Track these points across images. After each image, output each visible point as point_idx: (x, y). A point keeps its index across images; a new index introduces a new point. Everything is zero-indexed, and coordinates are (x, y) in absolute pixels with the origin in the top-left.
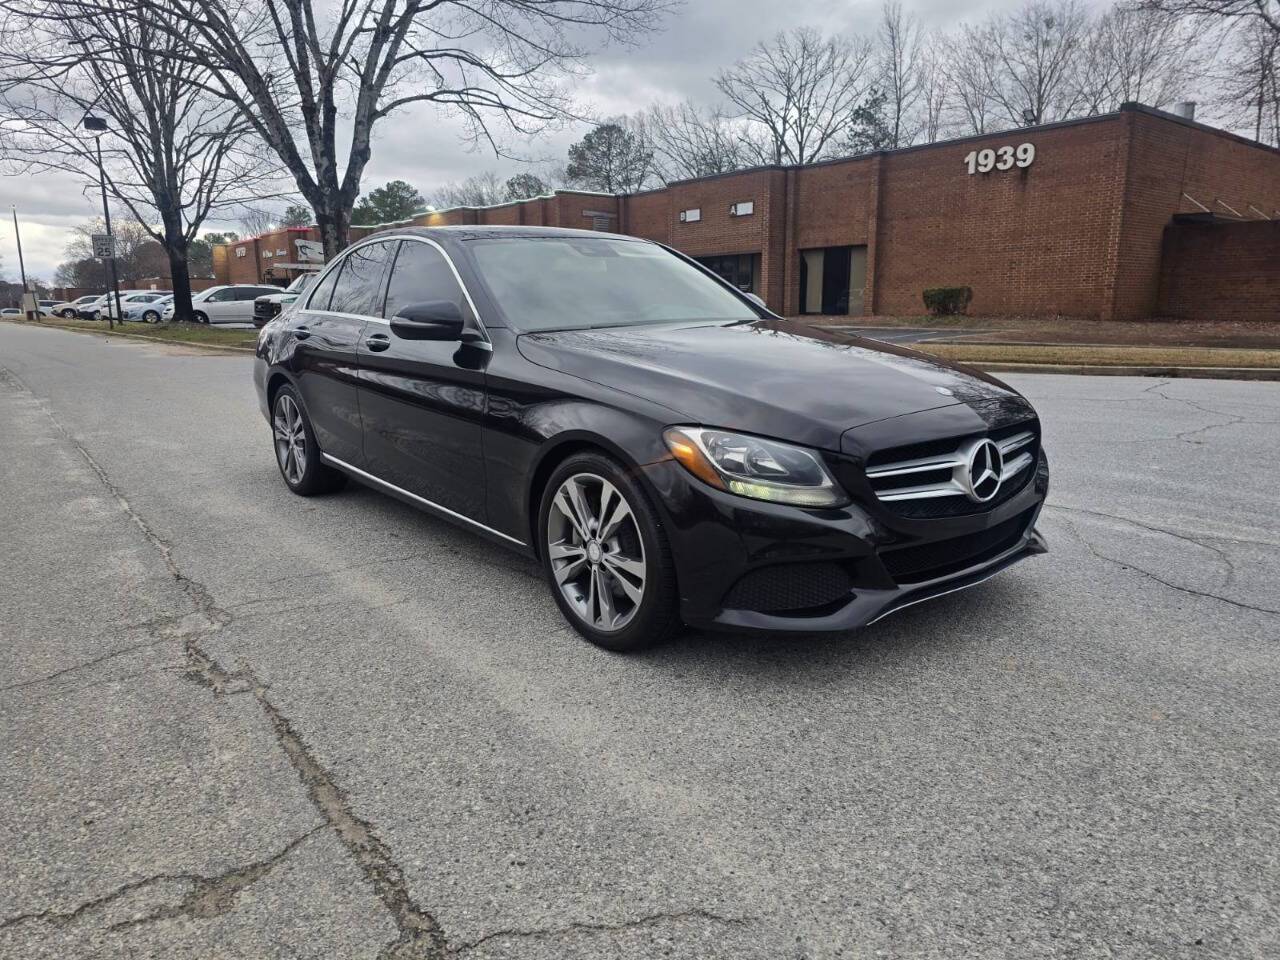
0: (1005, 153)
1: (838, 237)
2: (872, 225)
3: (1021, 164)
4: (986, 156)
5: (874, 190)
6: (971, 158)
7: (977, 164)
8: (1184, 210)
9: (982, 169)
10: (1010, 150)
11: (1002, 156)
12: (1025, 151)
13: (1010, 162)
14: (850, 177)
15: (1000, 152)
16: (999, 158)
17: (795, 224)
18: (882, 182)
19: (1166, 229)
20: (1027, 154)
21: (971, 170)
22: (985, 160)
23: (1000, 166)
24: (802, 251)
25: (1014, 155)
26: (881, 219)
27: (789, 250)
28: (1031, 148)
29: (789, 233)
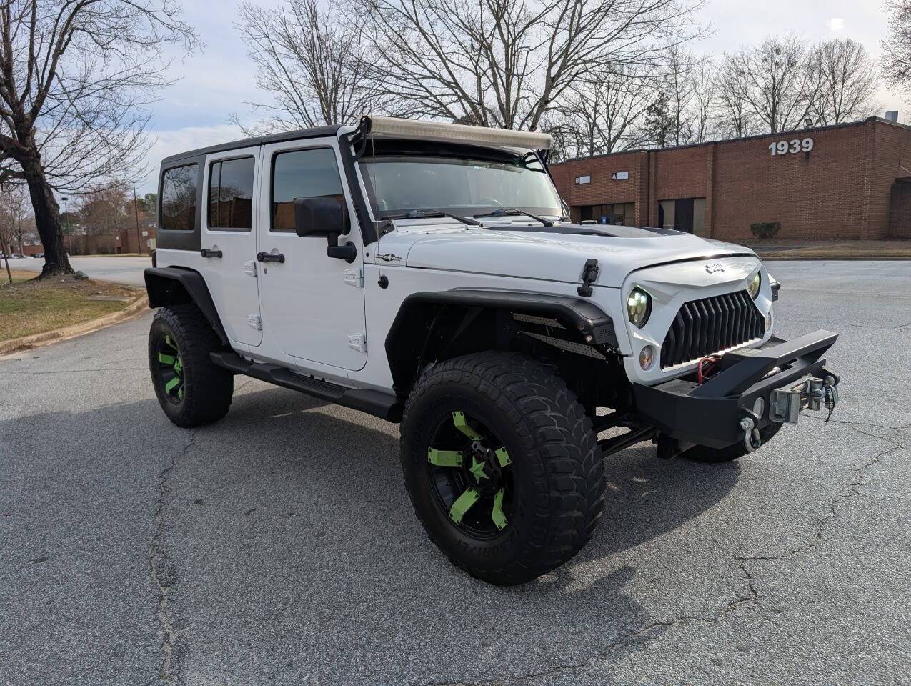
0: (795, 143)
1: (685, 193)
2: (709, 185)
3: (804, 150)
4: (783, 145)
5: (710, 164)
6: (773, 146)
7: (777, 150)
8: (901, 176)
9: (780, 153)
10: (798, 142)
11: (793, 145)
12: (807, 143)
13: (798, 149)
14: (692, 156)
15: (791, 143)
16: (790, 147)
17: (656, 184)
18: (715, 160)
19: (893, 187)
20: (808, 145)
21: (773, 153)
22: (783, 148)
23: (792, 151)
24: (659, 201)
25: (801, 145)
26: (714, 182)
27: (652, 200)
28: (811, 141)
29: (652, 191)
